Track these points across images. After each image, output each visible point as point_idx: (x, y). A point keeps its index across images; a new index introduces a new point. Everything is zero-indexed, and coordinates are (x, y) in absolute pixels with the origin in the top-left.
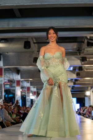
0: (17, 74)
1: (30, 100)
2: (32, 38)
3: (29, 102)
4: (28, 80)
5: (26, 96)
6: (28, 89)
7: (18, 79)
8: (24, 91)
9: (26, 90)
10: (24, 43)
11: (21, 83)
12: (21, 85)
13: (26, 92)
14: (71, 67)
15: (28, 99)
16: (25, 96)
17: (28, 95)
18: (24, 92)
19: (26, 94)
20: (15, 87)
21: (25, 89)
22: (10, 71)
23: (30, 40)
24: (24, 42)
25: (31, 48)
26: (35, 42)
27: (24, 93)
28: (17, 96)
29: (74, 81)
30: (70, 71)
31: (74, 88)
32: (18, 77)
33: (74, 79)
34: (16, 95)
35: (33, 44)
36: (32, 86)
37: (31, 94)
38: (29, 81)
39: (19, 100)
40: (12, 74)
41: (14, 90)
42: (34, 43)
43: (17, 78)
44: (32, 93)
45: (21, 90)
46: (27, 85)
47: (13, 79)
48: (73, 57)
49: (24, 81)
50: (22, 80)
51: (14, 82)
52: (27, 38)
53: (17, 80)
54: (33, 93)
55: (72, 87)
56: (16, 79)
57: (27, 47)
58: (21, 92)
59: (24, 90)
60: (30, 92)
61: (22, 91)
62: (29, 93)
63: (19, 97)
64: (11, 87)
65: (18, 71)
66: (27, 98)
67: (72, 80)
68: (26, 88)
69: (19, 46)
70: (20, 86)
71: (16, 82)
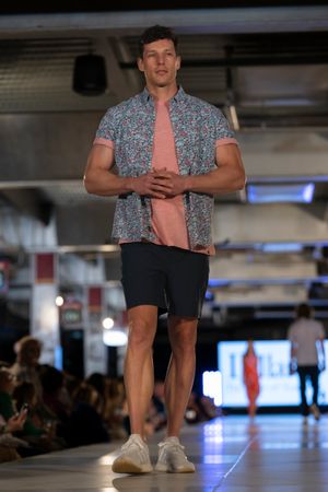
0: (39, 225)
1: (102, 353)
2: (113, 41)
3: (97, 359)
4: (95, 253)
5: (81, 331)
6: (96, 294)
7: (44, 245)
8: (76, 307)
9: (85, 300)
10: (72, 67)
11: (59, 270)
12: (61, 278)
13: (86, 313)
14: (306, 183)
15: (93, 347)
16: (77, 336)
17: (95, 325)
18: (73, 311)
19: (86, 325)
20: (28, 287)
21: (78, 297)
22: (7, 210)
23: (103, 51)
24: (73, 61)
25: (107, 91)
26: (127, 59)
27: (72, 316)
28: (38, 327)
29: (317, 255)
30: (303, 206)
31: (320, 291)
32: (43, 238)
33: (319, 246)
34: (33, 326)
35: (118, 69)
36: (111, 284)
37: (108, 323)
38: (100, 259)
39: (52, 350)
40: (17, 224)
41: (26, 304)
42: (124, 66)
43: (38, 240)
44: (115, 319)
45: (60, 301)
46: (88, 275)
47: (21, 248)
48: (314, 138)
49: (73, 258)
50: (64, 249)
51: (26, 264)
52: (90, 44)
53: (42, 250)
54: (120, 316)
55: (308, 286)
56: (33, 246)
57: (91, 86)
58: (62, 311)
59: (76, 302)
60: (104, 309)
61: (66, 307)
62: (97, 317)
63: (50, 334)
64: (12, 287)
65: (43, 209)
66: (89, 340)
67: (308, 249)
68: (86, 293)
69: (49, 82)
70: (57, 281)
71: (33, 262)
